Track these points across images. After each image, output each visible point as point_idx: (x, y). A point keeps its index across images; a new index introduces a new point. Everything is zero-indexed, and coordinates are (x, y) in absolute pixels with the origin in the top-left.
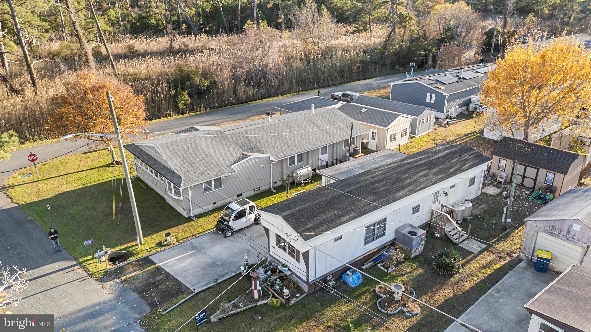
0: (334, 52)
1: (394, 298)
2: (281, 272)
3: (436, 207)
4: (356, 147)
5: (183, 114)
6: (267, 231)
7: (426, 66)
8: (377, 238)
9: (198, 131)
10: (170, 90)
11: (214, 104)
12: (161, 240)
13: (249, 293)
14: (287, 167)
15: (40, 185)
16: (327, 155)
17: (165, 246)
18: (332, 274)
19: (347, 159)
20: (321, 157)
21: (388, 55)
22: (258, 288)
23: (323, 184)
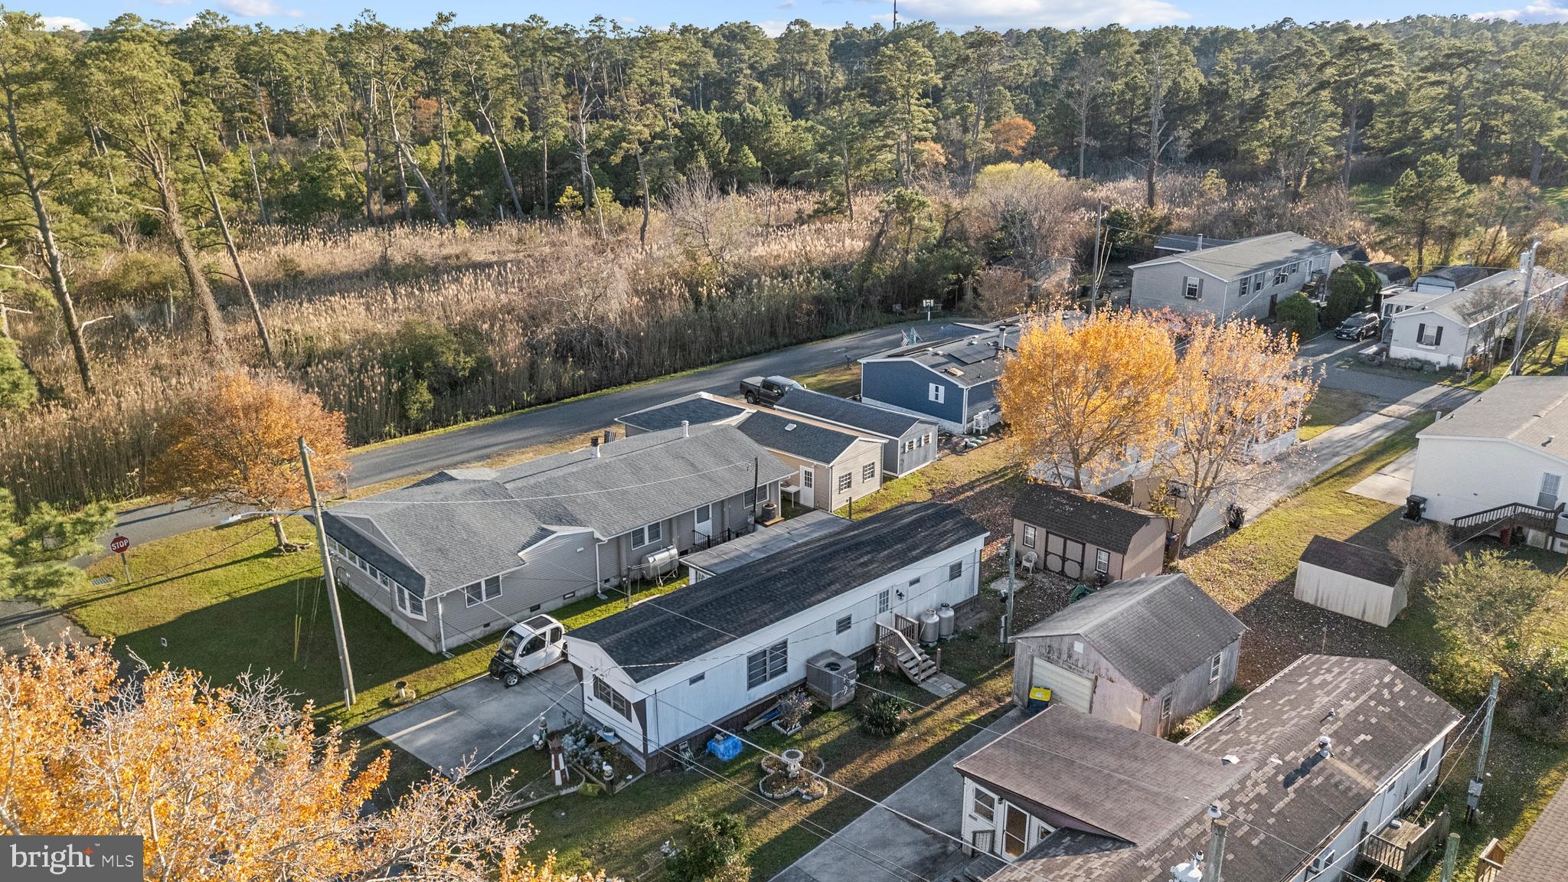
0: (755, 281)
1: (788, 773)
2: (601, 740)
3: (885, 620)
4: (768, 506)
5: (418, 431)
6: (579, 671)
7: (962, 304)
8: (773, 675)
9: (453, 482)
10: (390, 380)
11: (485, 405)
12: (387, 696)
13: (546, 778)
14: (629, 551)
15: (137, 599)
16: (709, 522)
17: (397, 705)
18: (690, 740)
19: (751, 528)
20: (698, 527)
21: (874, 285)
22: (562, 766)
23: (692, 582)
